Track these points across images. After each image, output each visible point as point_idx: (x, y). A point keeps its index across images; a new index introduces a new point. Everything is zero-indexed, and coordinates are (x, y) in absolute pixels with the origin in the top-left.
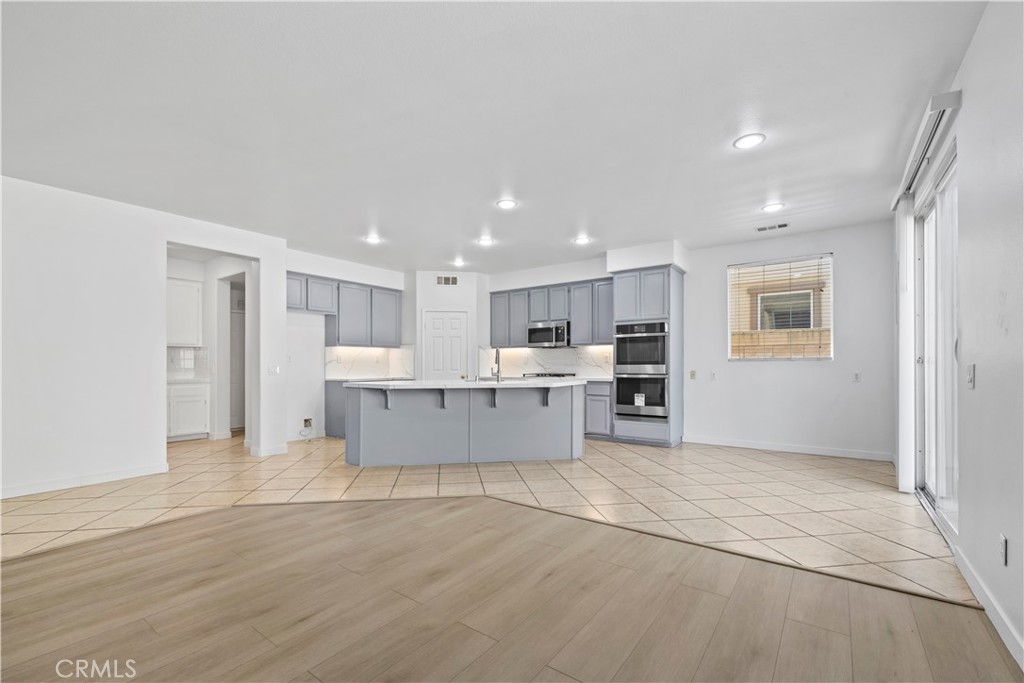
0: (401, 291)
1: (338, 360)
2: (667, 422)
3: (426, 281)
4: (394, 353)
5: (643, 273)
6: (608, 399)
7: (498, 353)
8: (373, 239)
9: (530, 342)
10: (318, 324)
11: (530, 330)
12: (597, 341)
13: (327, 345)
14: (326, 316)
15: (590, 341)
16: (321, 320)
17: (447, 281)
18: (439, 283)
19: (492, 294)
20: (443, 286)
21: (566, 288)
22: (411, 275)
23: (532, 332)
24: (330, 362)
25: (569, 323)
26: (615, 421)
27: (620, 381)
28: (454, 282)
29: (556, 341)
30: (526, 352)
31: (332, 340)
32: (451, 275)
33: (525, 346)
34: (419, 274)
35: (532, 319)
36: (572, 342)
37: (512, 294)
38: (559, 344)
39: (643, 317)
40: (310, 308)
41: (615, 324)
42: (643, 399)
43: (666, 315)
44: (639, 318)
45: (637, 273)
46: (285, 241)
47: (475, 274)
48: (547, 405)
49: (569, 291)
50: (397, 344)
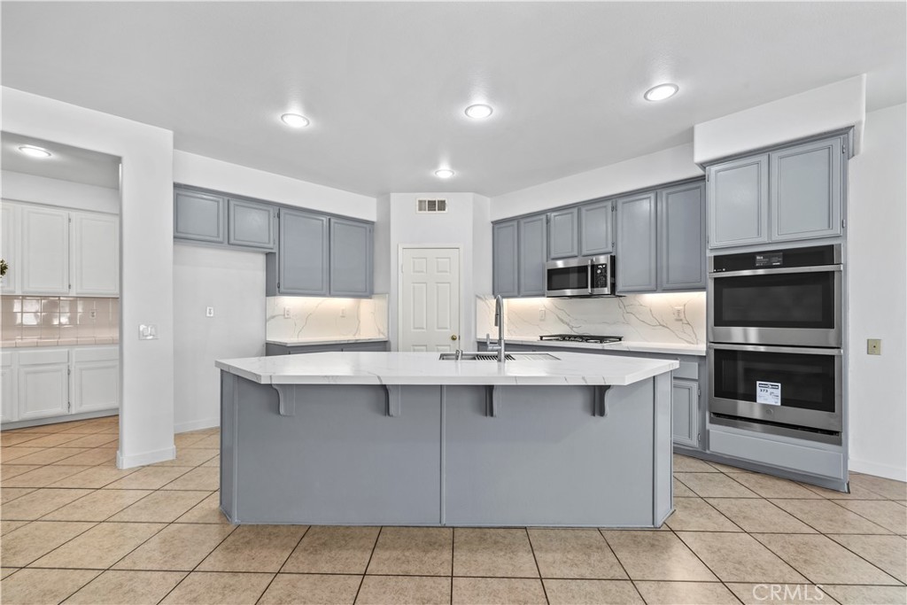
0: (373, 223)
1: (286, 315)
2: (839, 443)
3: (403, 207)
4: (366, 304)
5: (775, 155)
6: (695, 386)
7: (499, 306)
8: (295, 119)
9: (550, 288)
10: (254, 267)
11: (549, 271)
12: (666, 286)
13: (267, 296)
14: (267, 254)
15: (653, 287)
16: (260, 260)
17: (432, 205)
18: (420, 209)
19: (495, 223)
20: (428, 214)
21: (609, 204)
22: (384, 196)
23: (552, 273)
24: (273, 317)
25: (613, 259)
26: (709, 426)
27: (721, 356)
28: (442, 206)
29: (592, 287)
30: (543, 303)
31: (273, 288)
32: (437, 197)
33: (543, 295)
34: (394, 197)
35: (553, 255)
36: (620, 287)
37: (522, 222)
38: (597, 291)
39: (776, 238)
40: (232, 241)
41: (710, 255)
42: (778, 392)
43: (837, 230)
44: (764, 239)
45: (763, 158)
46: (170, 133)
47: (470, 196)
48: (602, 413)
49: (614, 208)
50: (367, 292)
